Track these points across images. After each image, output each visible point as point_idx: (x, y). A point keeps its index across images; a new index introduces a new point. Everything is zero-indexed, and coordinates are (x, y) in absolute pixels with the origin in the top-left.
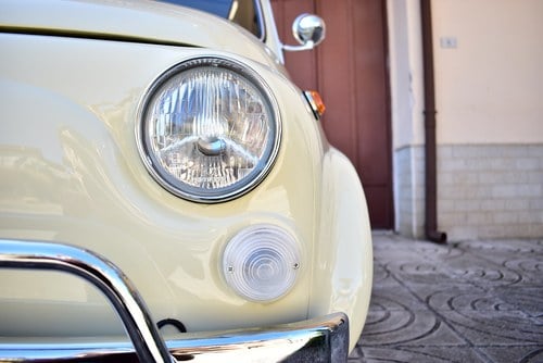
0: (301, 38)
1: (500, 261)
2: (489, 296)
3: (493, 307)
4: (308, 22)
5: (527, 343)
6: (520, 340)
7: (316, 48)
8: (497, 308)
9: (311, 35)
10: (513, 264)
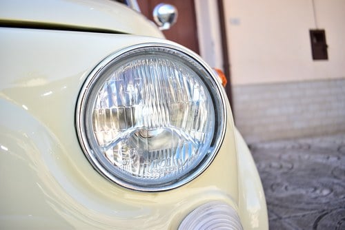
0: (160, 20)
1: (277, 155)
2: (279, 181)
3: (283, 188)
4: (164, 10)
5: (313, 212)
6: (308, 210)
7: (171, 28)
8: (286, 188)
9: (167, 18)
10: (285, 157)
